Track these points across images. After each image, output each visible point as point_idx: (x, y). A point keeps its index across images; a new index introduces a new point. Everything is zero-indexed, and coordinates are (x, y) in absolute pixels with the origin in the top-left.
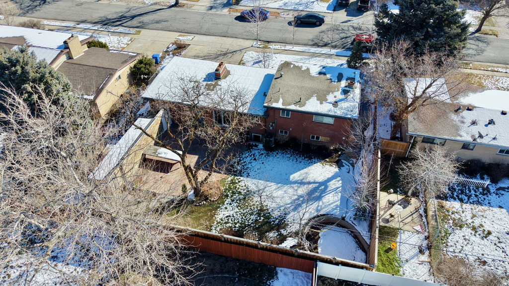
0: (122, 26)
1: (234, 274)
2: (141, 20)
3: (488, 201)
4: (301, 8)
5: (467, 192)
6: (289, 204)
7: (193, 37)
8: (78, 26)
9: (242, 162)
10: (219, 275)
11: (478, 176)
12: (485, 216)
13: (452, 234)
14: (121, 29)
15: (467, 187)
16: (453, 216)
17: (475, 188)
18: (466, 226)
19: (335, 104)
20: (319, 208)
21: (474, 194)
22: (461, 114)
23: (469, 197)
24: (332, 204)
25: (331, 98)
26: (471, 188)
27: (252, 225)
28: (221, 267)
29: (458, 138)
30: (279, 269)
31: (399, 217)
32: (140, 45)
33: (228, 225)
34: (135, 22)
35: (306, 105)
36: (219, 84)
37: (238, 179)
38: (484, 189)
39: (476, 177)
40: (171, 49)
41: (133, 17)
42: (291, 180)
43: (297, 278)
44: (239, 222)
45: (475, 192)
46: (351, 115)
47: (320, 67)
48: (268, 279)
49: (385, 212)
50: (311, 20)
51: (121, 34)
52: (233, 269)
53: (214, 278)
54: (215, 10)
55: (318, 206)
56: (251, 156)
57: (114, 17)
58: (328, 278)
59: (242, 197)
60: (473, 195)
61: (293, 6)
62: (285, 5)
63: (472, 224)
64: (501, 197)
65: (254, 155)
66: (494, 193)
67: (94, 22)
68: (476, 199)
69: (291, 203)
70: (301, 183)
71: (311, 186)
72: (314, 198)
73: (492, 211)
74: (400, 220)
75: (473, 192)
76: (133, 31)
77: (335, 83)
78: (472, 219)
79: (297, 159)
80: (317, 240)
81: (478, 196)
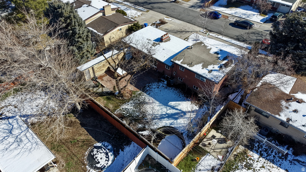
0: (143, 7)
1: (113, 135)
2: (153, 6)
3: (280, 163)
4: (244, 17)
5: (270, 152)
6: (159, 115)
7: (172, 19)
8: (124, 3)
9: (151, 86)
10: (106, 133)
11: (286, 147)
12: (270, 170)
13: (240, 170)
14: (141, 8)
15: (271, 149)
16: (249, 161)
17: (277, 152)
18: (253, 170)
19: (210, 71)
20: (173, 123)
21: (274, 155)
22: (290, 103)
23: (269, 155)
24: (181, 124)
25: (210, 67)
26: (275, 151)
27: (134, 117)
28: (109, 129)
29: (277, 116)
30: (133, 142)
31: (214, 147)
32: (144, 17)
33: (124, 112)
34: (149, 6)
35: (194, 67)
36: (160, 44)
37: (143, 94)
38: (283, 155)
39: (283, 146)
40: (157, 23)
41: (150, 3)
42: (169, 104)
43: (138, 150)
44: (129, 113)
45: (276, 154)
46: (215, 80)
47: (219, 49)
48: (125, 145)
49: (207, 141)
50: (244, 24)
51: (139, 11)
52: (114, 133)
53: (103, 133)
54: (193, 8)
55: (173, 122)
56: (157, 85)
57: (141, 2)
58: (153, 158)
59: (139, 102)
60: (272, 156)
61: (240, 15)
62: (235, 13)
63: (258, 171)
64: (293, 165)
65: (159, 85)
66: (289, 160)
67: (132, 2)
68: (272, 158)
69: (160, 115)
70: (173, 108)
71: (176, 111)
72: (174, 117)
73: (278, 170)
74: (213, 148)
75: (274, 154)
76: (146, 10)
77: (220, 61)
78: (260, 168)
79: (180, 95)
80: (163, 138)
81: (275, 157)
